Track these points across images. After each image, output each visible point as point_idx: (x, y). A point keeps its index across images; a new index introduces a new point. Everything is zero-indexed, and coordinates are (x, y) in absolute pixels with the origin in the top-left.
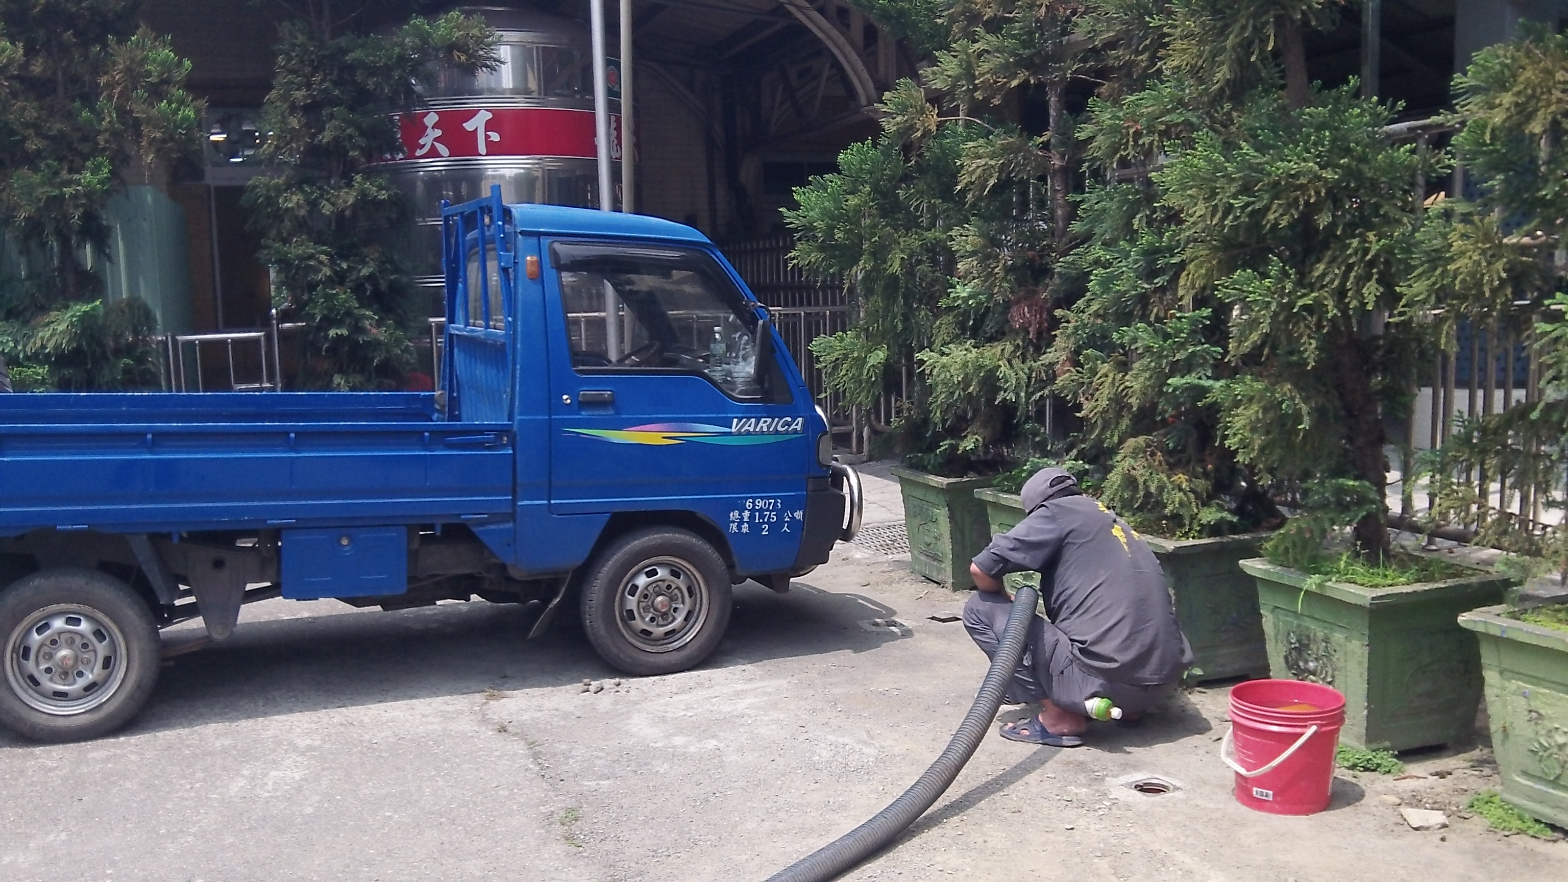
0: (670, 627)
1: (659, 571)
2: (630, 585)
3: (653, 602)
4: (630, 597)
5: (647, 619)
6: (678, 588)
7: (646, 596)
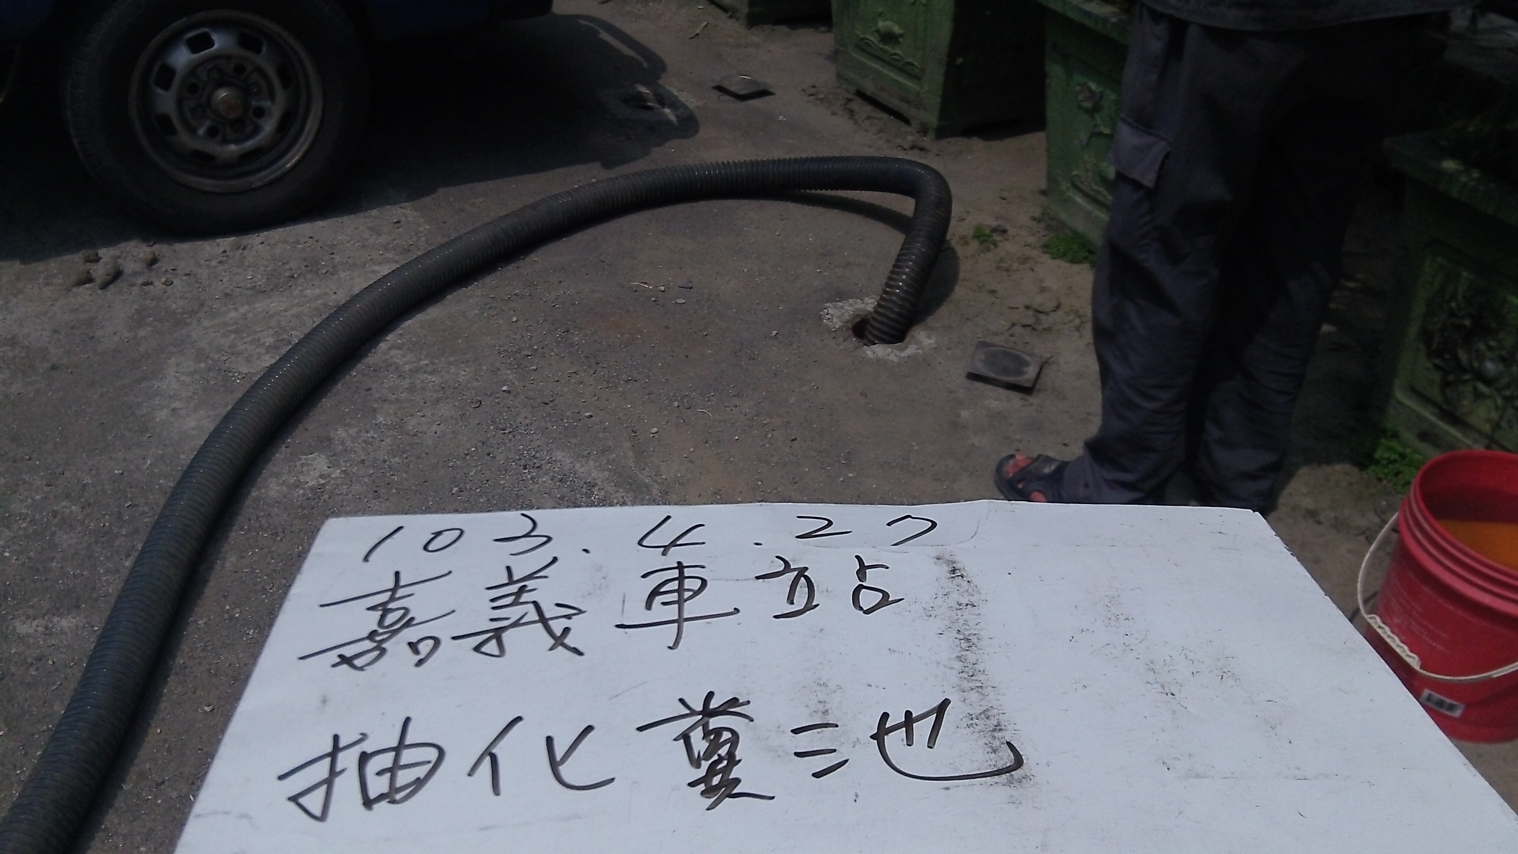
0: (250, 144)
1: (215, 37)
2: (156, 68)
3: (209, 98)
4: (160, 91)
5: (201, 132)
6: (260, 71)
7: (193, 89)
